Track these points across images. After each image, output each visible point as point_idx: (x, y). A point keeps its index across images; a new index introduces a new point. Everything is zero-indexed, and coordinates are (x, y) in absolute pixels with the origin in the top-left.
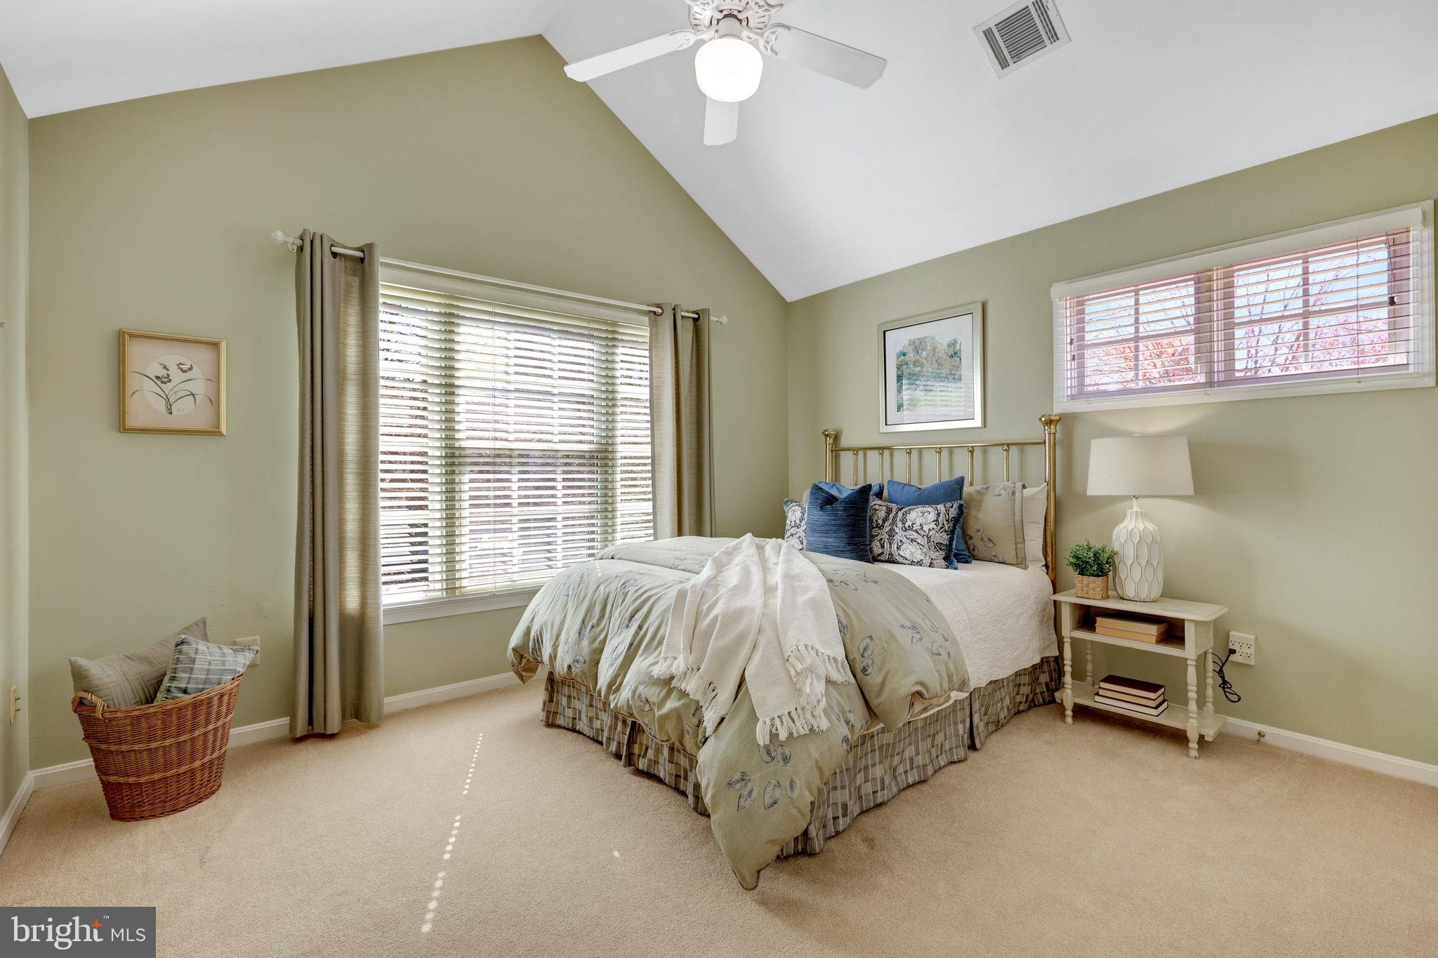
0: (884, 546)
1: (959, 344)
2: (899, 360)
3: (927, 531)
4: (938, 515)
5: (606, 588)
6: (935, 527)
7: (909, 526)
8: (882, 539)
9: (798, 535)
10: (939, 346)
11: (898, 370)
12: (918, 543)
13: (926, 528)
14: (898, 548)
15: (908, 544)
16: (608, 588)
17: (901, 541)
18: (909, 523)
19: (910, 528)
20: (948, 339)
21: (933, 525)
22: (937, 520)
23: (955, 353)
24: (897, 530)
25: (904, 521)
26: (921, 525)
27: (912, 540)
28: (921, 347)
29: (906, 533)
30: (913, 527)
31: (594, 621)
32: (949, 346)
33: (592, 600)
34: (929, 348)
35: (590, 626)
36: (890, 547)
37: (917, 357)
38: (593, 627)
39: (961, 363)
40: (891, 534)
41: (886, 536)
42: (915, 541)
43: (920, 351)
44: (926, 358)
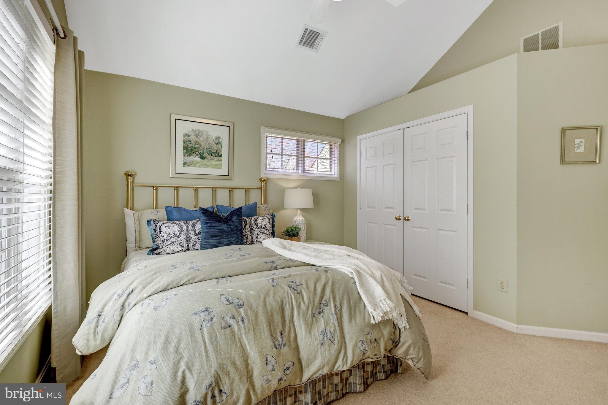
0: (248, 238)
1: (221, 139)
2: (185, 138)
3: (267, 227)
4: (269, 219)
5: (274, 298)
6: (270, 225)
7: (260, 226)
8: (246, 235)
9: (179, 242)
10: (211, 137)
11: (184, 143)
12: (266, 234)
13: (267, 226)
14: (256, 238)
15: (261, 235)
16: (277, 297)
17: (258, 234)
18: (259, 225)
19: (261, 227)
20: (217, 135)
21: (269, 225)
22: (269, 222)
23: (219, 143)
24: (254, 229)
25: (256, 224)
26: (265, 225)
27: (263, 233)
28: (199, 134)
29: (259, 230)
30: (262, 227)
31: (280, 328)
32: (216, 139)
33: (267, 313)
34: (204, 136)
35: (279, 334)
36: (252, 238)
37: (197, 139)
38: (281, 334)
39: (222, 148)
40: (252, 231)
41: (248, 233)
42: (265, 233)
43: (199, 137)
44: (203, 142)
